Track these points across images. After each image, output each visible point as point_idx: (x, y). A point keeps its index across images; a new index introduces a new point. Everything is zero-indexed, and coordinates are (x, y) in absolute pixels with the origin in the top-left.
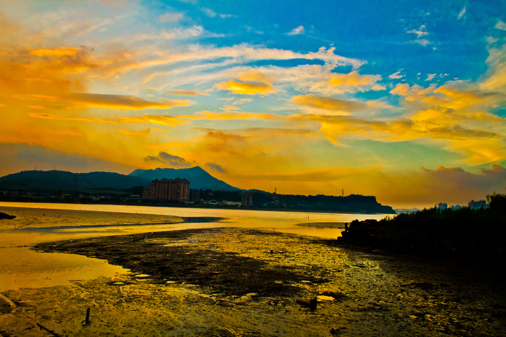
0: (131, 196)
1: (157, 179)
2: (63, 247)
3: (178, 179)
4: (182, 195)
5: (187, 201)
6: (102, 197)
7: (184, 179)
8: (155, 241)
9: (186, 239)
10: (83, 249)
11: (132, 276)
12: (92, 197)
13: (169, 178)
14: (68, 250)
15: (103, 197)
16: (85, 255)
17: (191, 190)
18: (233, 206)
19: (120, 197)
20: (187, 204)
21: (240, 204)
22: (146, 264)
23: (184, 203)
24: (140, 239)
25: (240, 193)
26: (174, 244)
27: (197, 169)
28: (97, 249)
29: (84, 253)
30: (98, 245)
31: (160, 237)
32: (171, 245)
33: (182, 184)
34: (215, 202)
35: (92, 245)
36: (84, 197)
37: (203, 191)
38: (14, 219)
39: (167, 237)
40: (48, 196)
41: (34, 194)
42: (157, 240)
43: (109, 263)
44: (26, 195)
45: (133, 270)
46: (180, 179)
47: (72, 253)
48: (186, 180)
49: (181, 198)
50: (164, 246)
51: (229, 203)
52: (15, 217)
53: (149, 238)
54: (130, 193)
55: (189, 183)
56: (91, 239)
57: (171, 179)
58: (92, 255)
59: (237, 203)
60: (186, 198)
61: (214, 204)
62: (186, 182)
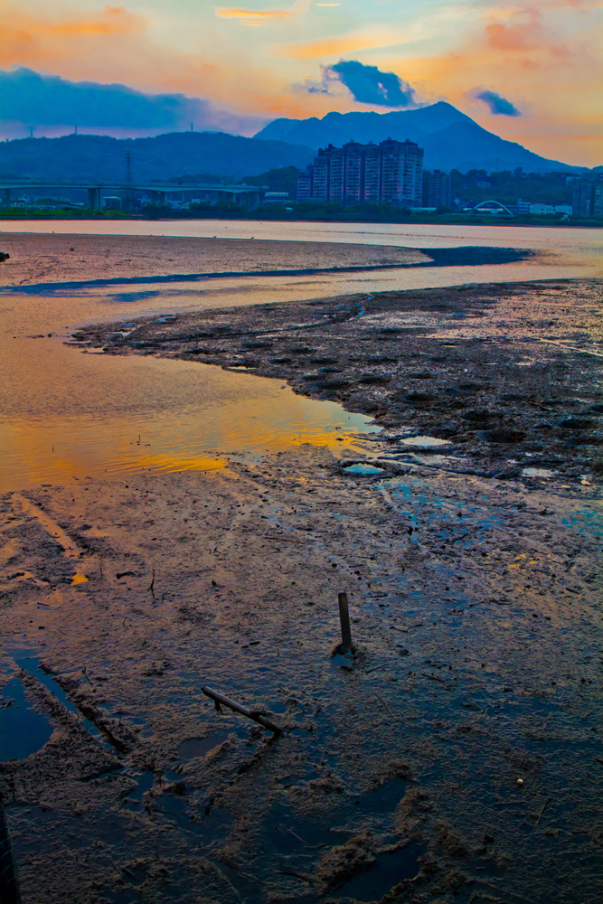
0: (267, 194)
1: (330, 146)
2: (145, 339)
3: (389, 142)
4: (400, 189)
5: (416, 206)
6: (193, 201)
7: (408, 143)
8: (393, 320)
9: (482, 315)
10: (202, 344)
11: (391, 441)
12: (171, 202)
13: (364, 141)
14: (164, 348)
15: (198, 201)
16: (217, 364)
17: (426, 174)
18: (548, 216)
19: (238, 199)
20: (417, 213)
21: (567, 210)
22: (416, 400)
23: (409, 212)
24: (348, 316)
25: (569, 179)
26: (456, 332)
27: (443, 109)
28: (244, 346)
29: (212, 357)
30: (239, 334)
31: (403, 310)
32: (452, 334)
33: (402, 157)
34: (496, 206)
35: (222, 332)
36: (149, 201)
37: (460, 174)
38: (7, 261)
39: (423, 309)
40: (67, 203)
41: (36, 198)
42: (398, 316)
43: (297, 392)
44: (18, 202)
45: (383, 419)
46: (395, 142)
47: (177, 357)
48: (413, 144)
49: (401, 197)
50: (431, 336)
51: (536, 209)
52: (8, 256)
53: (369, 311)
54: (265, 187)
55: (420, 153)
56: (211, 313)
57: (370, 145)
58: (237, 365)
59: (559, 209)
60: (413, 197)
61: (493, 211)
62: (413, 149)
